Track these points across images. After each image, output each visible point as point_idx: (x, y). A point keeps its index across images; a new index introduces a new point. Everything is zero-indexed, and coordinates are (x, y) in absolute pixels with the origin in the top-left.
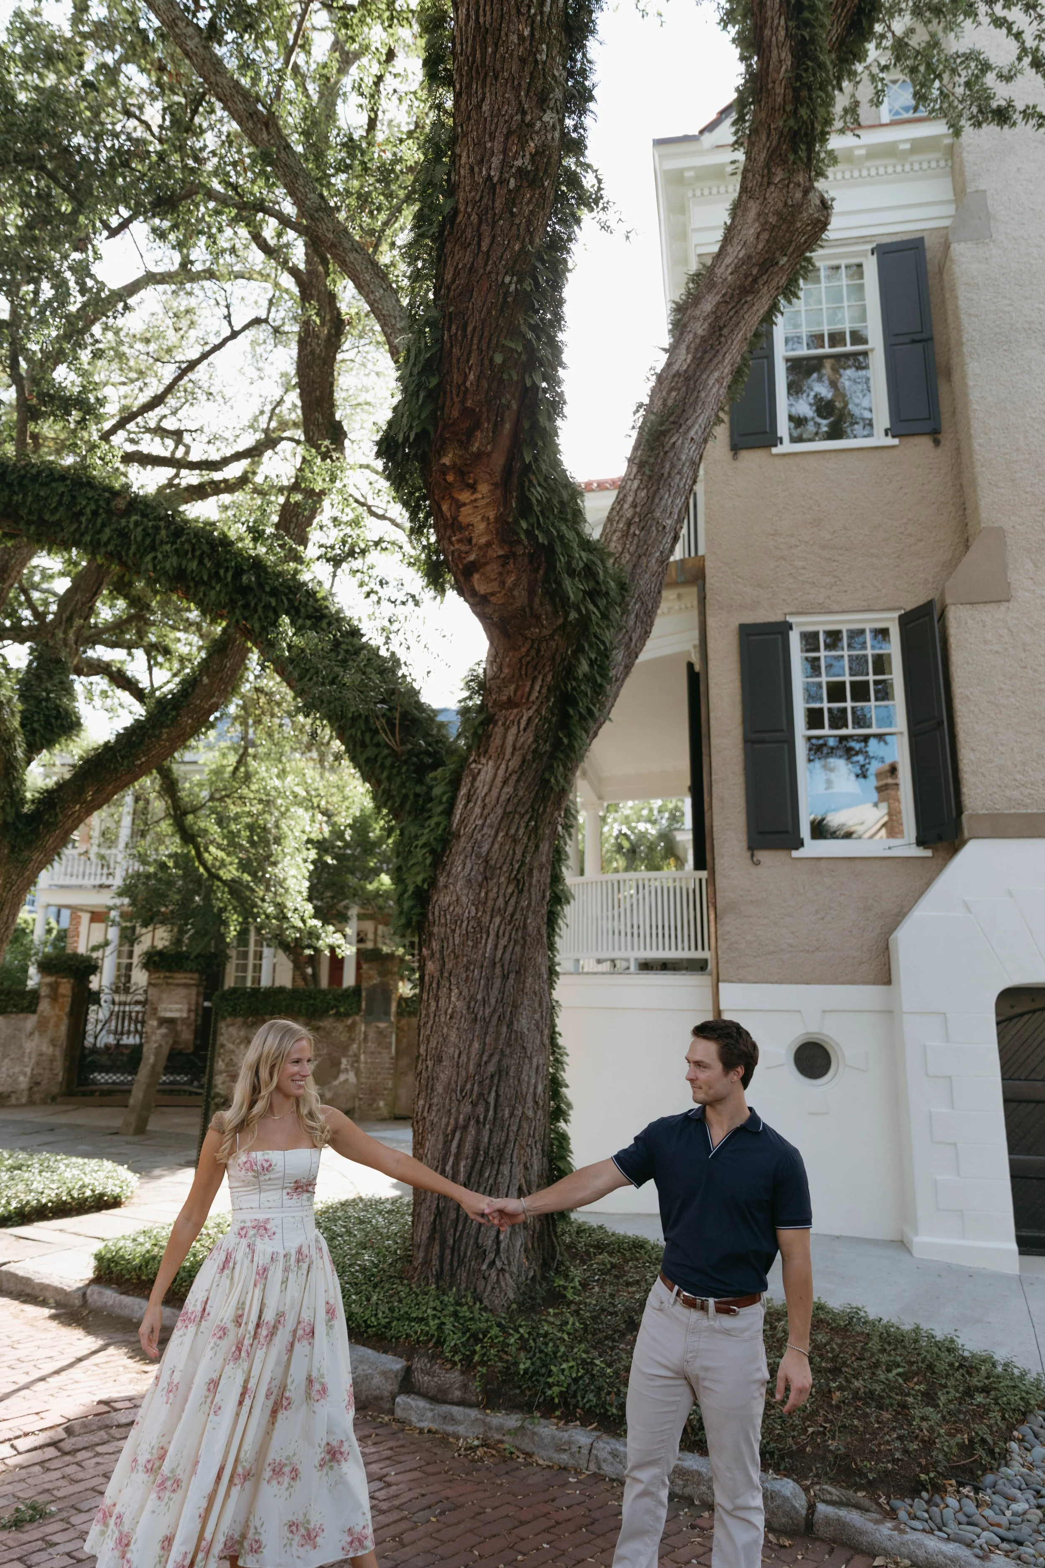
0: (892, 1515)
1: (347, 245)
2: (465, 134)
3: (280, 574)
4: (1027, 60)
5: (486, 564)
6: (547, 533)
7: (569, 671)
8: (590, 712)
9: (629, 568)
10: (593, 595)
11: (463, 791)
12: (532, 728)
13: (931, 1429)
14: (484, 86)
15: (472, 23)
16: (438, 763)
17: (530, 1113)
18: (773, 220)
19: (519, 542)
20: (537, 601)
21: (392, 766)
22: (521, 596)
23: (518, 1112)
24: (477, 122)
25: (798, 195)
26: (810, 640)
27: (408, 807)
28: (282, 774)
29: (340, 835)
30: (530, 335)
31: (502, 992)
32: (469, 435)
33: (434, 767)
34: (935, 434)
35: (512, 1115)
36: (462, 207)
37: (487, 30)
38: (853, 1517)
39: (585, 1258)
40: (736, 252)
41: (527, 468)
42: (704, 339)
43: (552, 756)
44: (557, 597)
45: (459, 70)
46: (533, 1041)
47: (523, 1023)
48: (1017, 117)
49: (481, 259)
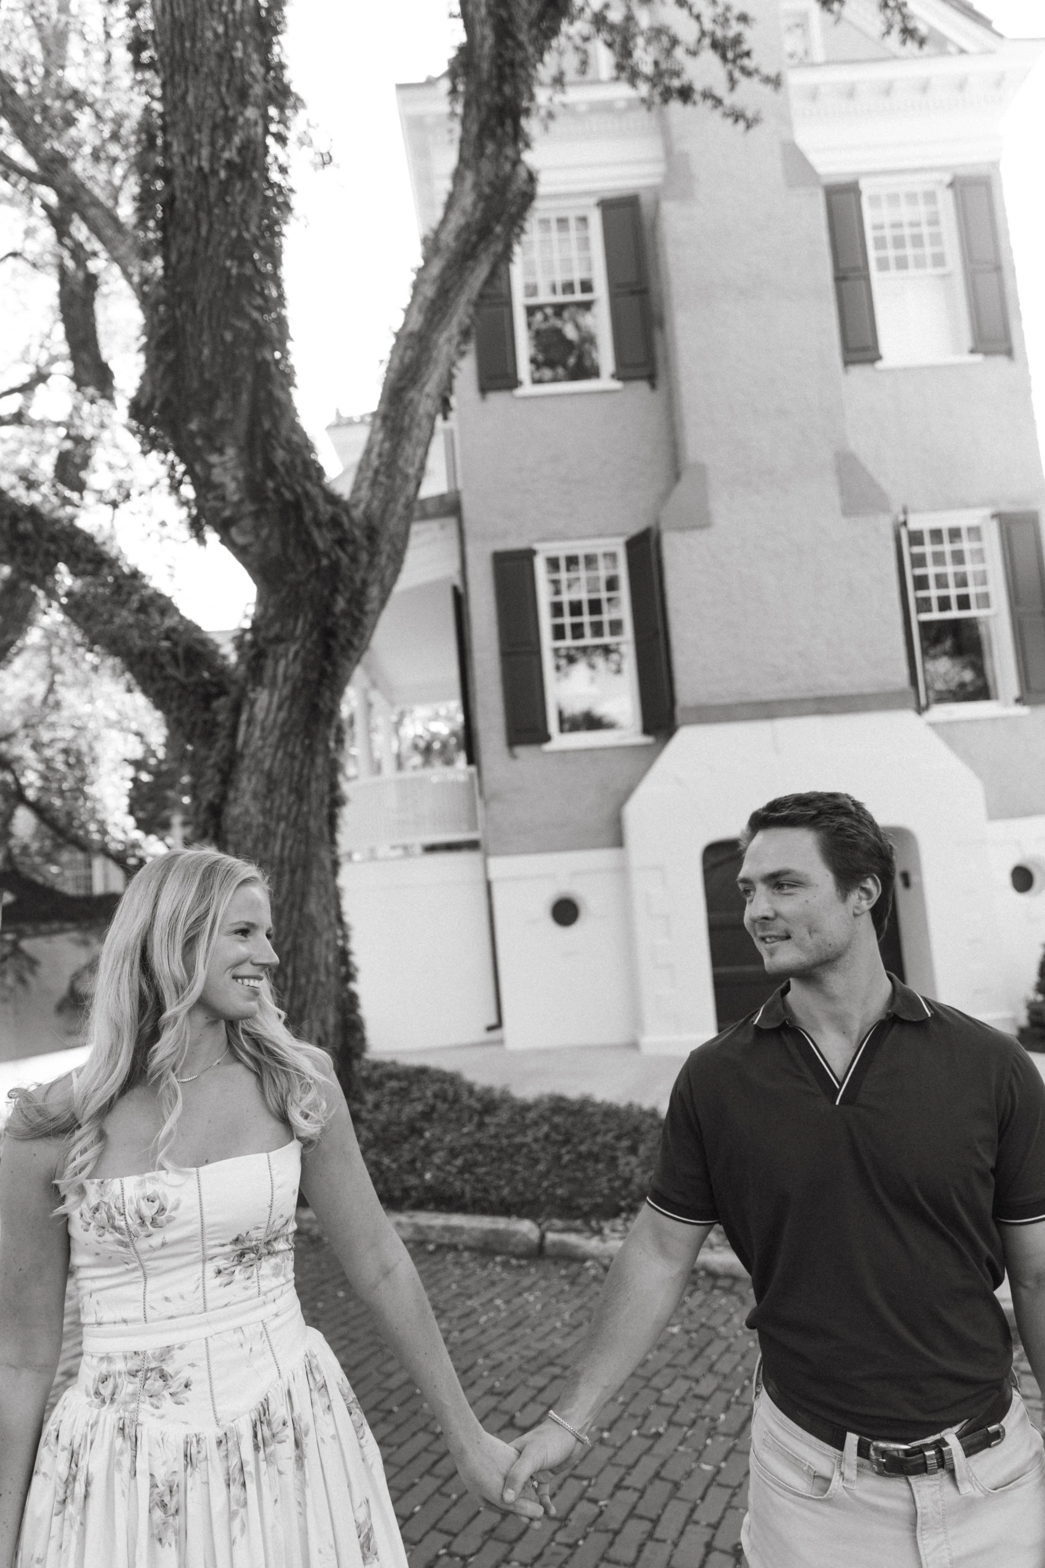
0: (599, 1232)
1: (86, 199)
2: (174, 124)
3: (58, 521)
4: (707, 41)
5: (241, 519)
6: (292, 490)
7: (327, 609)
8: (350, 643)
9: (378, 513)
10: (341, 542)
11: (244, 717)
12: (299, 659)
13: (632, 1171)
14: (186, 77)
15: (168, 16)
16: (223, 692)
17: (323, 978)
18: (487, 190)
19: (267, 499)
20: (290, 551)
21: (180, 696)
22: (275, 546)
23: (313, 978)
24: (184, 114)
25: (508, 167)
26: (553, 564)
27: (198, 732)
28: (91, 700)
29: (154, 754)
30: (255, 315)
31: (292, 882)
32: (211, 403)
33: (218, 696)
34: (651, 379)
35: (308, 982)
36: (178, 194)
37: (182, 25)
38: (572, 1239)
39: (378, 1085)
40: (457, 220)
41: (268, 435)
42: (433, 302)
43: (320, 683)
44: (308, 547)
45: (161, 59)
46: (322, 921)
47: (313, 907)
48: (697, 97)
49: (201, 246)
